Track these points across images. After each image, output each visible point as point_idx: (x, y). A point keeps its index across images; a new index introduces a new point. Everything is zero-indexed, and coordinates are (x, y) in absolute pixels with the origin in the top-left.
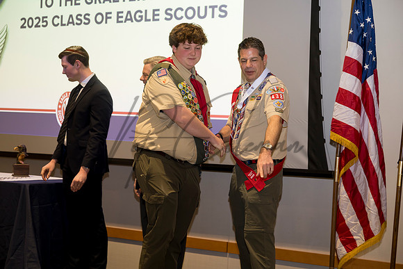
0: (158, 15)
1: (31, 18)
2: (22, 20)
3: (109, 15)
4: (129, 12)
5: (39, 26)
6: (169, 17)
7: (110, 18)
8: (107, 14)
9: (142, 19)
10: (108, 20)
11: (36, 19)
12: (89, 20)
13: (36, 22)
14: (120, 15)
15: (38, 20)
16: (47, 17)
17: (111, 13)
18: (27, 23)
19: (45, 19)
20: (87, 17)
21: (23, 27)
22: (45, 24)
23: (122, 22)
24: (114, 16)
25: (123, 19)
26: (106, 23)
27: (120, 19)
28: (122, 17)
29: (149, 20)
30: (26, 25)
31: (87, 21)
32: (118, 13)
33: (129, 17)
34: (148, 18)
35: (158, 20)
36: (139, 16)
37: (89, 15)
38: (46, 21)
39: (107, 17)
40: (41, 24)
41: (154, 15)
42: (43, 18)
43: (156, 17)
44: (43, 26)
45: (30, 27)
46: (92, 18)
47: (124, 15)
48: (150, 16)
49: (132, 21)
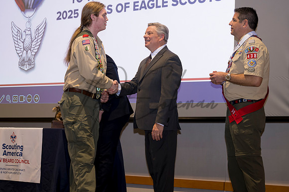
0: (167, 2)
1: (65, 12)
2: (58, 13)
3: (127, 5)
4: (143, 2)
5: (72, 17)
6: (175, 3)
7: (129, 7)
8: (126, 4)
9: (153, 7)
10: (127, 9)
11: (69, 12)
12: (111, 10)
13: (69, 14)
14: (136, 4)
15: (70, 13)
16: (77, 10)
17: (129, 3)
18: (61, 16)
19: (76, 12)
20: (110, 7)
21: (58, 19)
22: (76, 15)
23: (138, 9)
24: (131, 5)
25: (139, 8)
26: (125, 11)
27: (136, 8)
28: (138, 6)
29: (160, 7)
30: (61, 17)
31: (110, 11)
32: (135, 3)
33: (143, 6)
34: (158, 5)
35: (167, 6)
36: (152, 4)
37: (111, 6)
38: (77, 13)
39: (126, 6)
40: (73, 15)
41: (163, 2)
42: (75, 10)
43: (165, 4)
44: (75, 17)
45: (64, 18)
46: (114, 8)
47: (140, 4)
48: (160, 3)
49: (146, 9)
